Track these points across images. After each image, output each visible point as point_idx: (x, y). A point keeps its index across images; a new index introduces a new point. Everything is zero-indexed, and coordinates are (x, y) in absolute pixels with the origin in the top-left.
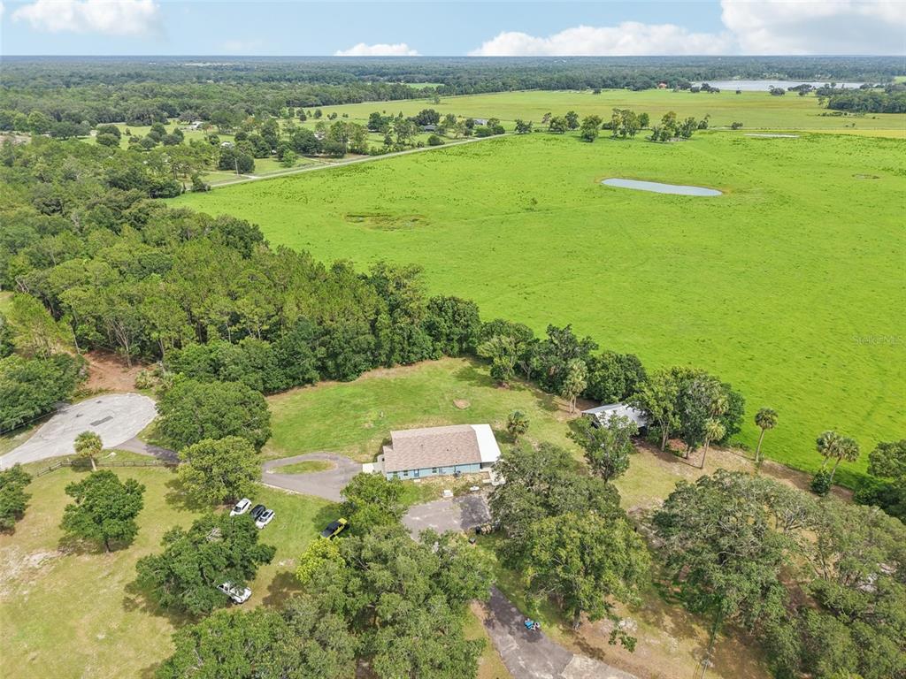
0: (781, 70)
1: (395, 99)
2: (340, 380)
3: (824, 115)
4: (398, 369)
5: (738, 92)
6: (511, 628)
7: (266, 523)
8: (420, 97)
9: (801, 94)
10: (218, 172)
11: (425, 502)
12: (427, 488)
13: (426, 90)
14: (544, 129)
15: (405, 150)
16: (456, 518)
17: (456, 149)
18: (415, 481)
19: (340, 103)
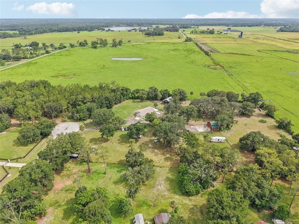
0: (124, 24)
3: (146, 37)
5: (119, 31)
9: (136, 31)
14: (78, 46)
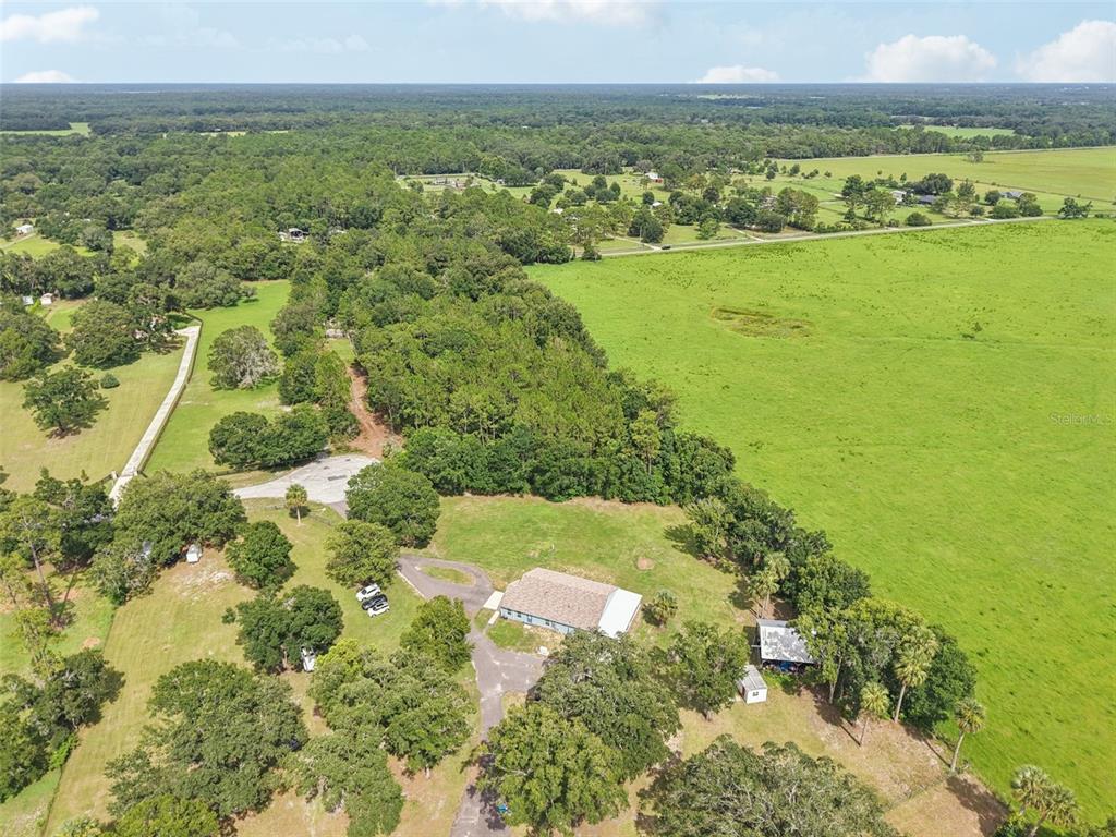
1: (920, 152)
2: (548, 499)
4: (613, 504)
6: (486, 806)
7: (377, 613)
8: (961, 150)
10: (626, 239)
11: (518, 650)
12: (531, 637)
13: (976, 140)
15: (869, 228)
16: (531, 679)
17: (942, 234)
18: (526, 626)
19: (839, 155)
